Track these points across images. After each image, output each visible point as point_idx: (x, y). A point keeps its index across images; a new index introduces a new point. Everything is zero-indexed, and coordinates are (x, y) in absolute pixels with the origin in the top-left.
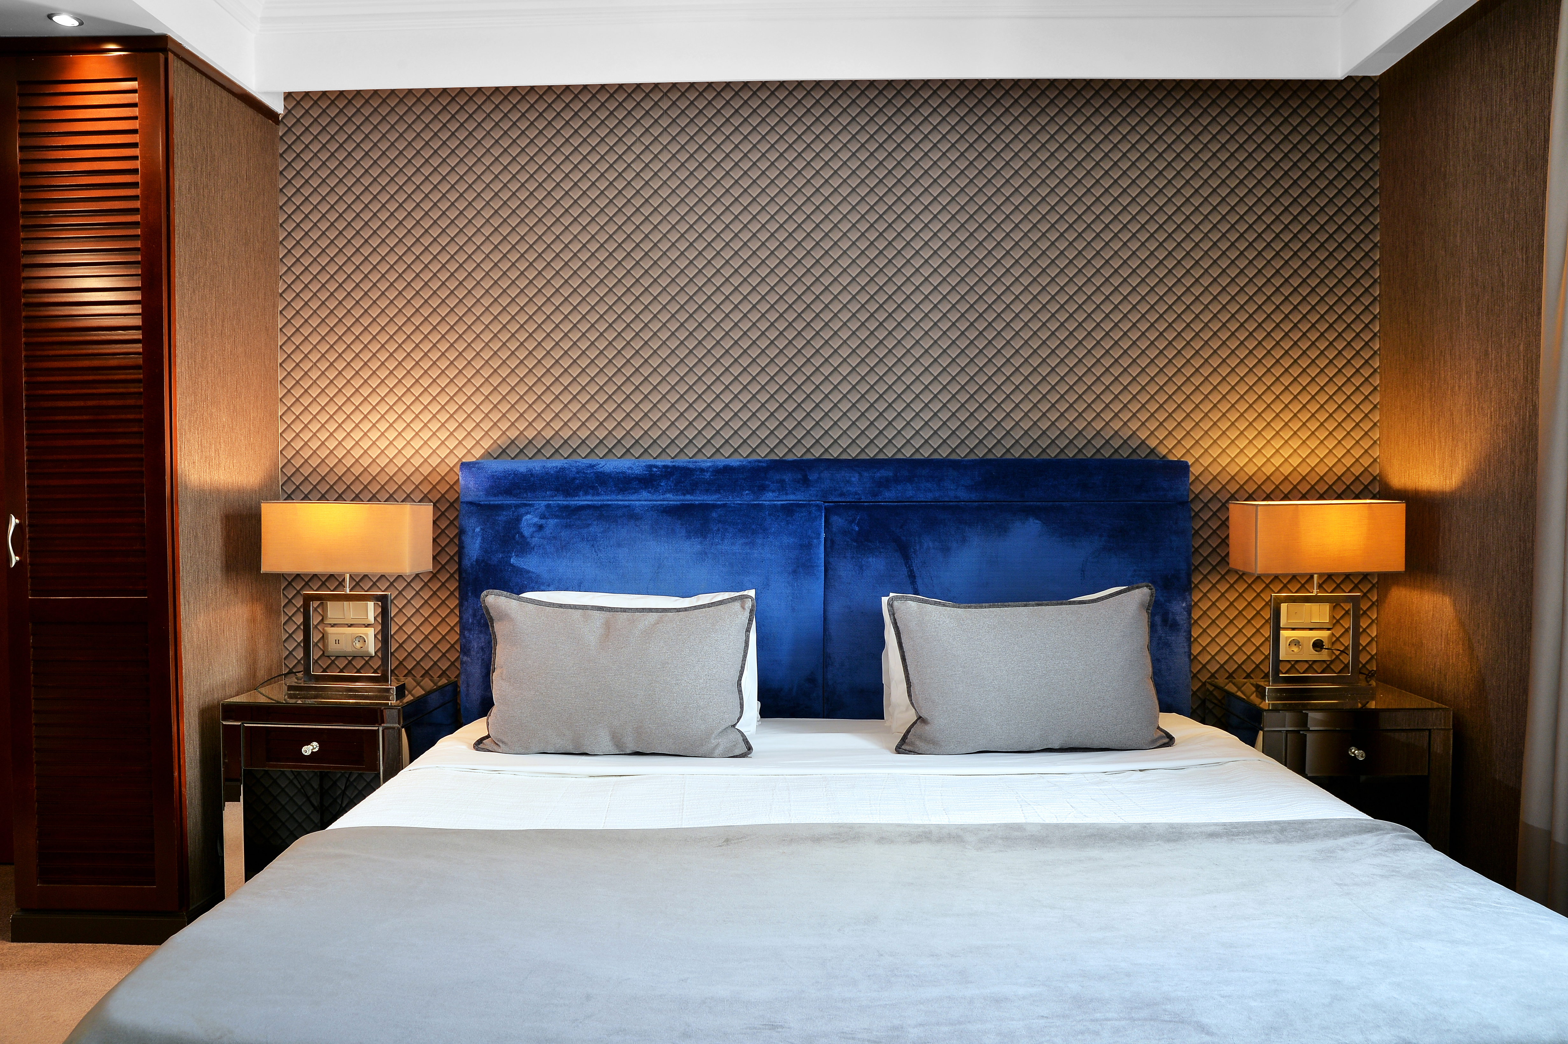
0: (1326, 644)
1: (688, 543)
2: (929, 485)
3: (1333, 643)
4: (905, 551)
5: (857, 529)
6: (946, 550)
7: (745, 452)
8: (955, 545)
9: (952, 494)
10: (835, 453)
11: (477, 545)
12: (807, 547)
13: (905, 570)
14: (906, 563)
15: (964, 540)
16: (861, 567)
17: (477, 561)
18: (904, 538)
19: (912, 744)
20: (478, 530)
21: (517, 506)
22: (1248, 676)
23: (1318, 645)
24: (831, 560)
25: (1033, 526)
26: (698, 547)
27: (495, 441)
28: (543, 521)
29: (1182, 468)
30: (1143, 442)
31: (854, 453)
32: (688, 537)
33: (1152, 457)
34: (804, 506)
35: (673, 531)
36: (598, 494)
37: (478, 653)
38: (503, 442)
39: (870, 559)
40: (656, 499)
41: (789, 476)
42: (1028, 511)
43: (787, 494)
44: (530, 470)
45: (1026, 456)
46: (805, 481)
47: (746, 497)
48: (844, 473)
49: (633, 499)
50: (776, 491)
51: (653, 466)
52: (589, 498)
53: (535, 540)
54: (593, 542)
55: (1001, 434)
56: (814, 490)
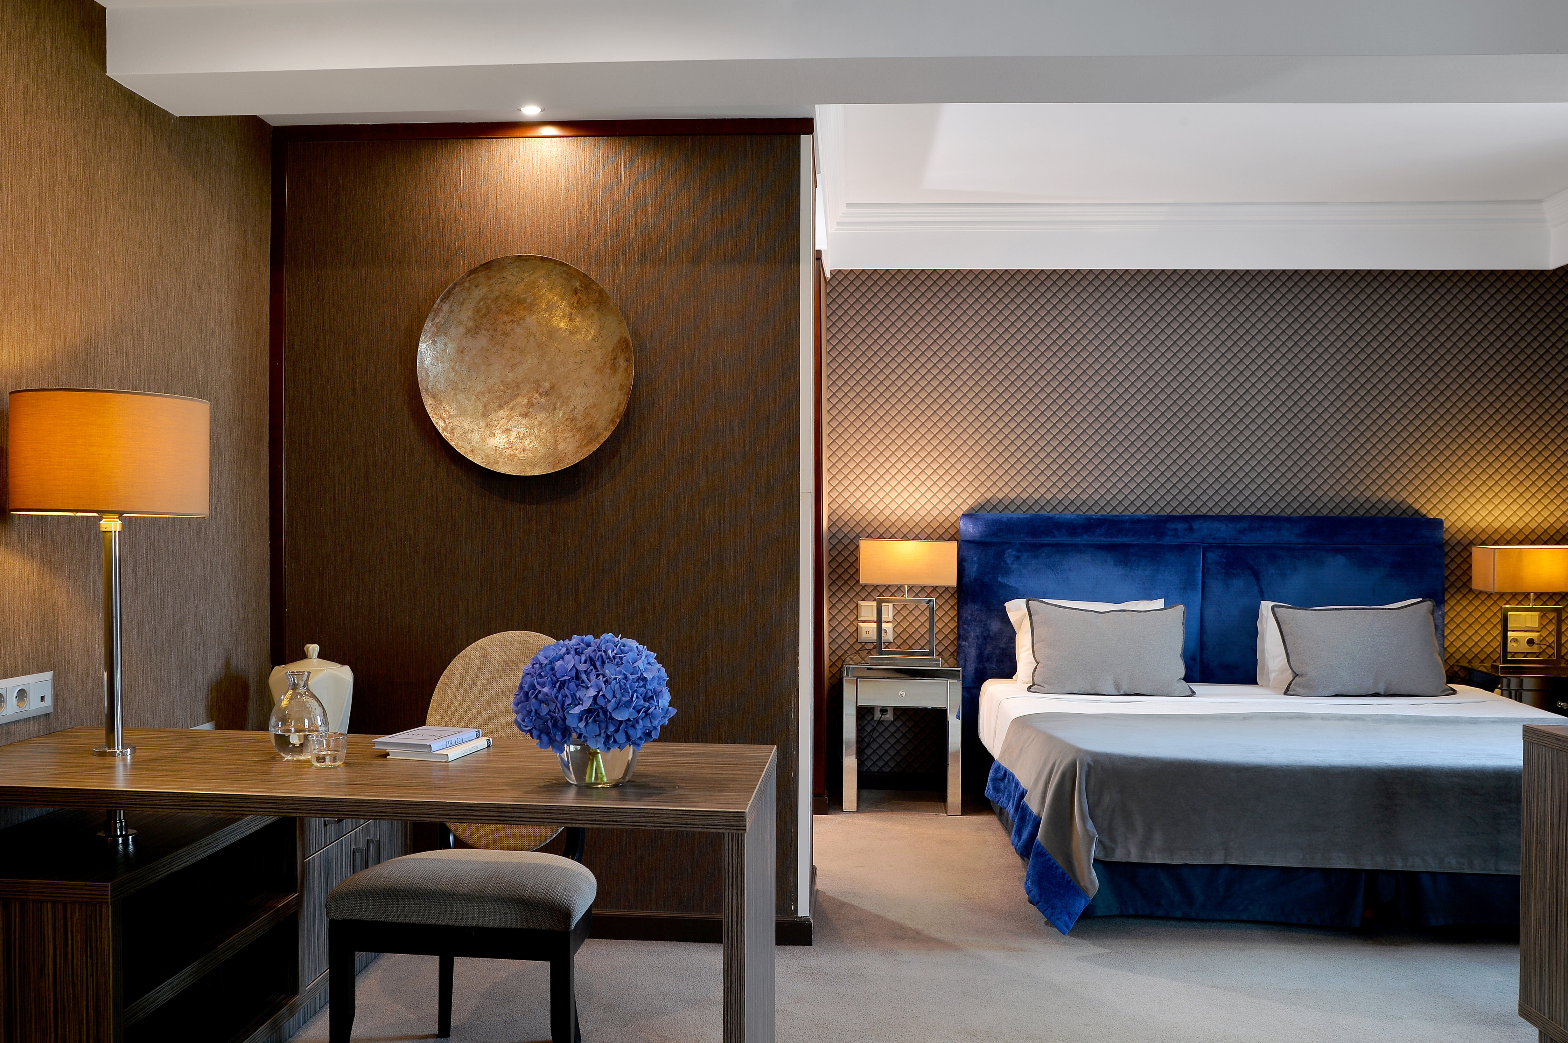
0: (1536, 641)
1: (1115, 569)
2: (1271, 533)
3: (1541, 641)
4: (1256, 575)
5: (1225, 561)
6: (1283, 574)
7: (1144, 509)
8: (1289, 571)
9: (1286, 539)
10: (1204, 511)
11: (975, 569)
12: (1191, 573)
13: (1256, 588)
14: (1258, 583)
15: (1296, 569)
16: (1228, 586)
17: (975, 579)
18: (1256, 567)
19: (1295, 691)
20: (975, 559)
21: (1001, 543)
22: (1482, 662)
23: (1531, 642)
24: (1206, 579)
25: (1340, 560)
26: (1122, 572)
27: (976, 500)
28: (1019, 554)
29: (1437, 524)
30: (1410, 505)
31: (1216, 511)
32: (1116, 565)
33: (1416, 516)
34: (1190, 545)
35: (1106, 560)
36: (1055, 537)
37: (974, 639)
38: (982, 501)
39: (1234, 581)
40: (1094, 540)
41: (1180, 526)
42: (1336, 551)
43: (1178, 538)
44: (1010, 520)
45: (1331, 515)
46: (1191, 529)
47: (1152, 539)
48: (1216, 525)
49: (1078, 540)
50: (1170, 536)
51: (1089, 519)
52: (1049, 539)
53: (1015, 566)
54: (1053, 567)
55: (1326, 499)
56: (1196, 535)
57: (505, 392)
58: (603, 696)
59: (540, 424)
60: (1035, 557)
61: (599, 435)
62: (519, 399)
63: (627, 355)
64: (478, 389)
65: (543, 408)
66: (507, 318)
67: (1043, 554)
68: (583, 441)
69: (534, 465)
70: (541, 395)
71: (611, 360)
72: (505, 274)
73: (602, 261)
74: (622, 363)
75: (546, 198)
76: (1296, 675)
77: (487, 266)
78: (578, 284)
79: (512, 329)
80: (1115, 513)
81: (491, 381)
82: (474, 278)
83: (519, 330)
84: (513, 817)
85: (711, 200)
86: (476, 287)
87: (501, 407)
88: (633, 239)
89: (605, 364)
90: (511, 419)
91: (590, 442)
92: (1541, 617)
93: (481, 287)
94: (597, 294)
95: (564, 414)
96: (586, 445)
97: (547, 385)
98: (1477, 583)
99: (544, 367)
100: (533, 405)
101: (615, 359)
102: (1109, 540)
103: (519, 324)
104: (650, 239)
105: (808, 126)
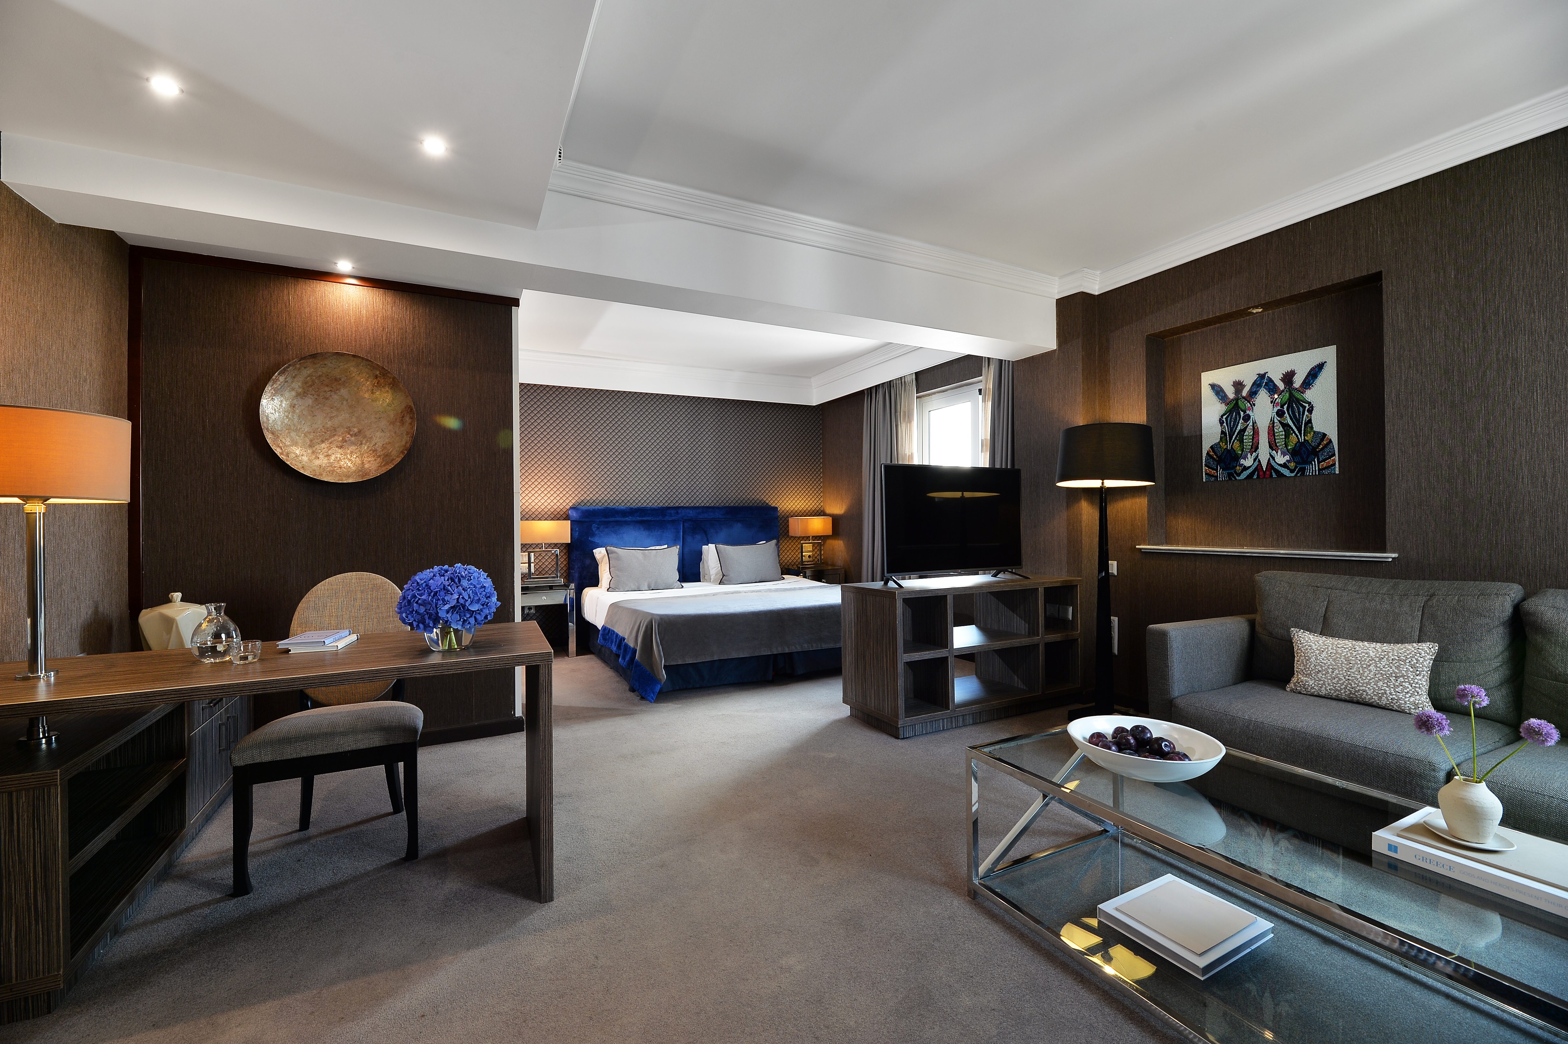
0: (811, 556)
1: (644, 532)
2: (713, 514)
3: (813, 556)
4: (705, 533)
5: (692, 527)
6: (717, 532)
7: (655, 504)
8: (719, 531)
9: (719, 516)
10: (682, 504)
11: (577, 534)
12: (678, 532)
13: (706, 539)
14: (706, 536)
15: (721, 529)
16: (694, 538)
17: (577, 539)
18: (708, 529)
19: (723, 582)
20: (577, 529)
21: (590, 521)
22: (793, 565)
23: (809, 556)
24: (685, 536)
25: (739, 525)
26: (647, 533)
27: (576, 501)
28: (599, 526)
29: (775, 509)
30: (765, 502)
31: (688, 505)
32: (644, 530)
33: (767, 506)
34: (677, 520)
35: (639, 528)
36: (615, 518)
37: (577, 568)
38: (579, 501)
39: (696, 536)
40: (634, 519)
41: (672, 512)
42: (737, 521)
43: (671, 517)
44: (594, 510)
46: (677, 513)
47: (660, 518)
48: (688, 511)
49: (627, 519)
50: (668, 516)
51: (632, 509)
52: (613, 519)
53: (597, 532)
54: (615, 532)
55: (732, 499)
56: (679, 516)
57: (325, 433)
58: (463, 598)
59: (352, 453)
60: (607, 527)
61: (393, 460)
62: (336, 438)
63: (411, 415)
64: (306, 430)
65: (353, 444)
66: (326, 389)
67: (611, 527)
68: (382, 463)
69: (349, 477)
70: (351, 435)
71: (400, 418)
72: (326, 362)
73: (392, 361)
74: (408, 419)
75: (352, 321)
76: (724, 575)
77: (314, 356)
78: (378, 373)
79: (331, 396)
80: (642, 506)
81: (316, 426)
82: (304, 362)
83: (335, 397)
84: (409, 673)
85: (460, 334)
86: (305, 368)
87: (323, 442)
88: (412, 351)
89: (396, 419)
90: (330, 449)
91: (387, 464)
92: (813, 546)
93: (308, 368)
94: (391, 380)
95: (368, 447)
96: (384, 465)
97: (356, 430)
98: (791, 533)
99: (354, 419)
100: (346, 441)
101: (403, 417)
102: (641, 519)
103: (335, 393)
104: (423, 352)
105: (516, 302)
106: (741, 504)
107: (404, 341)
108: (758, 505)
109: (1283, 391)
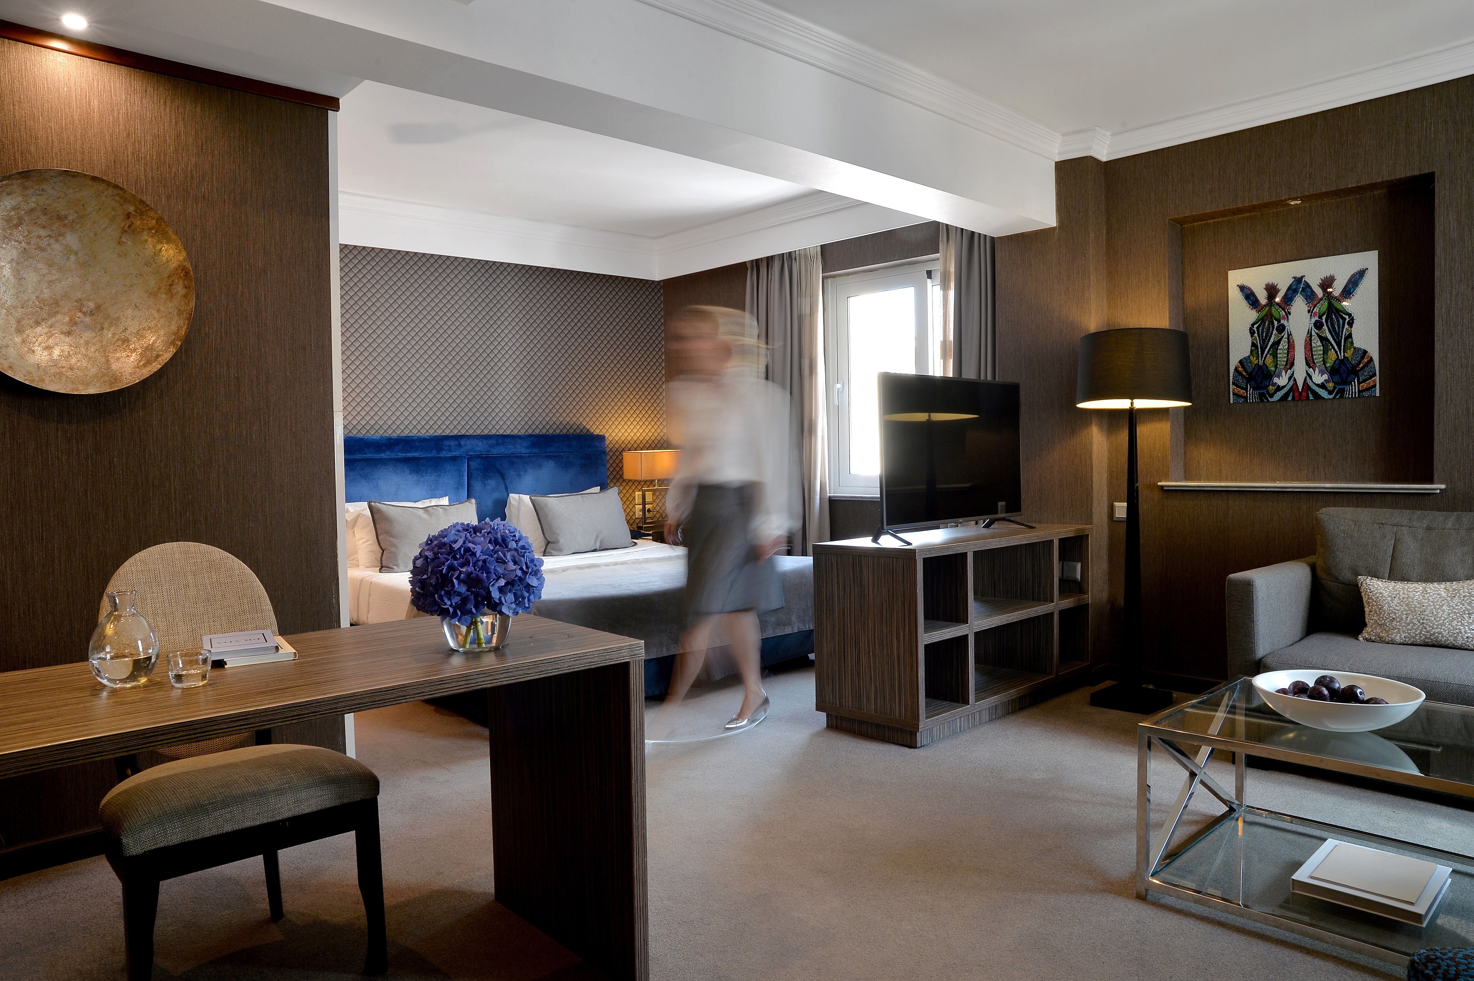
2: (510, 446)
3: (654, 510)
4: (503, 476)
5: (481, 467)
6: (519, 475)
8: (522, 473)
9: (519, 450)
10: (463, 432)
12: (461, 476)
13: (503, 486)
14: (504, 482)
15: (526, 471)
16: (485, 485)
18: (502, 471)
23: (649, 510)
24: (471, 482)
25: (551, 463)
26: (415, 478)
29: (601, 438)
30: (585, 426)
31: (479, 432)
32: (411, 474)
33: (588, 433)
34: (459, 457)
35: (403, 470)
36: (365, 454)
39: (490, 480)
40: (393, 455)
41: (453, 443)
42: (548, 457)
43: (452, 452)
45: (541, 433)
46: (460, 445)
47: (434, 454)
48: (476, 442)
49: (383, 456)
50: (446, 450)
51: (389, 439)
52: (361, 455)
54: (365, 477)
55: (537, 423)
56: (463, 450)
57: (41, 308)
59: (87, 343)
61: (158, 356)
62: (59, 317)
63: (186, 283)
64: (9, 303)
65: (88, 327)
66: (43, 233)
67: (358, 468)
68: (140, 361)
69: (88, 384)
70: (85, 314)
71: (166, 285)
72: (45, 187)
73: (142, 191)
74: (179, 289)
75: (76, 117)
76: (548, 542)
77: (26, 175)
78: (132, 209)
79: (49, 245)
80: (403, 435)
81: (25, 297)
82: (7, 185)
83: (57, 247)
85: (250, 151)
86: (9, 194)
87: (38, 323)
88: (175, 174)
89: (159, 288)
90: (51, 336)
91: (148, 363)
92: (653, 495)
93: (14, 195)
94: (154, 221)
95: (114, 334)
96: (144, 366)
97: (91, 305)
98: (625, 477)
99: (88, 286)
100: (76, 324)
101: (171, 285)
102: (404, 455)
103: (57, 241)
104: (192, 177)
105: (333, 103)
106: (551, 431)
107: (162, 157)
108: (575, 433)
109: (1321, 299)
